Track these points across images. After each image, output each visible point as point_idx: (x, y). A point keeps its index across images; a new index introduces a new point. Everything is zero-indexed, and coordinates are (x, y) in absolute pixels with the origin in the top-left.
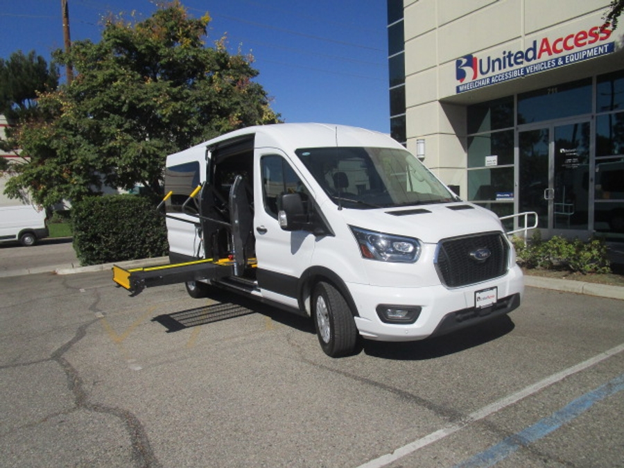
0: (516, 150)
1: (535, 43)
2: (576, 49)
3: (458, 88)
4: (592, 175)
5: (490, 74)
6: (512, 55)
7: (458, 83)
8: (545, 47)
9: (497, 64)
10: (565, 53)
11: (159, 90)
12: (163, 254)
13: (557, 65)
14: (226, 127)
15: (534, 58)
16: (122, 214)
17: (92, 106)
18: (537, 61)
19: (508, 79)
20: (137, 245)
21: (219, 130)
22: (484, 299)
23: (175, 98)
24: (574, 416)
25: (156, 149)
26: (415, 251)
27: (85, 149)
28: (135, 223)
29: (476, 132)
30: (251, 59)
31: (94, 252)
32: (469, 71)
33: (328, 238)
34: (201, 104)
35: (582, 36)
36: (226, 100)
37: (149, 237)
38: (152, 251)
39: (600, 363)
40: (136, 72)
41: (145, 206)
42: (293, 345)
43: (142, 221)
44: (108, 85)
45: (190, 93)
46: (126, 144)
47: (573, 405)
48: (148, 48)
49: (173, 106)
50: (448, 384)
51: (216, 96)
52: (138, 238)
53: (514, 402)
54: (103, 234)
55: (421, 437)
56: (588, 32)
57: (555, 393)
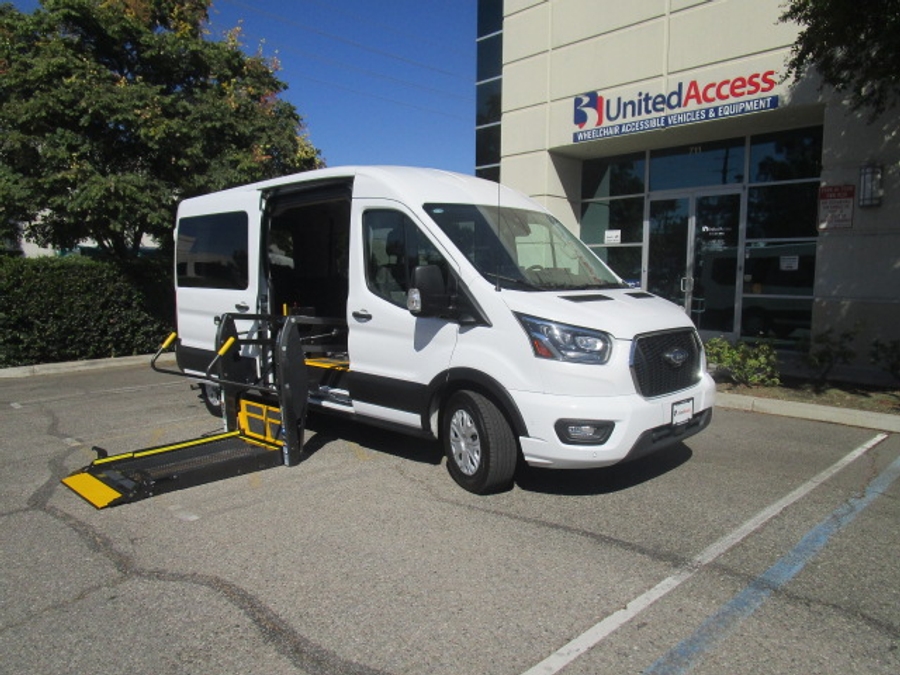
0: (646, 226)
1: (680, 85)
2: (732, 100)
3: (575, 136)
4: (741, 262)
5: (620, 120)
6: (650, 98)
7: (577, 128)
8: (693, 93)
9: (630, 108)
10: (718, 103)
11: (141, 98)
12: (134, 352)
13: (707, 118)
14: (245, 164)
15: (679, 105)
16: (70, 287)
17: (26, 113)
18: (682, 110)
19: (644, 129)
20: (93, 337)
21: (235, 168)
22: (681, 413)
23: (169, 113)
24: (813, 554)
25: (135, 189)
26: (605, 349)
27: (8, 180)
28: (91, 303)
29: (592, 197)
30: (276, 65)
31: (20, 346)
32: (591, 113)
33: (479, 329)
34: (209, 125)
35: (739, 83)
36: (247, 123)
37: (113, 325)
38: (117, 346)
39: (813, 492)
40: (103, 67)
41: (107, 277)
42: (413, 480)
43: (102, 300)
44: (55, 82)
45: (190, 107)
46: (85, 176)
47: (806, 541)
48: (124, 29)
49: (167, 125)
50: (649, 523)
51: (231, 115)
52: (95, 325)
53: (738, 540)
54: (38, 317)
55: (650, 588)
56: (747, 78)
57: (780, 529)
